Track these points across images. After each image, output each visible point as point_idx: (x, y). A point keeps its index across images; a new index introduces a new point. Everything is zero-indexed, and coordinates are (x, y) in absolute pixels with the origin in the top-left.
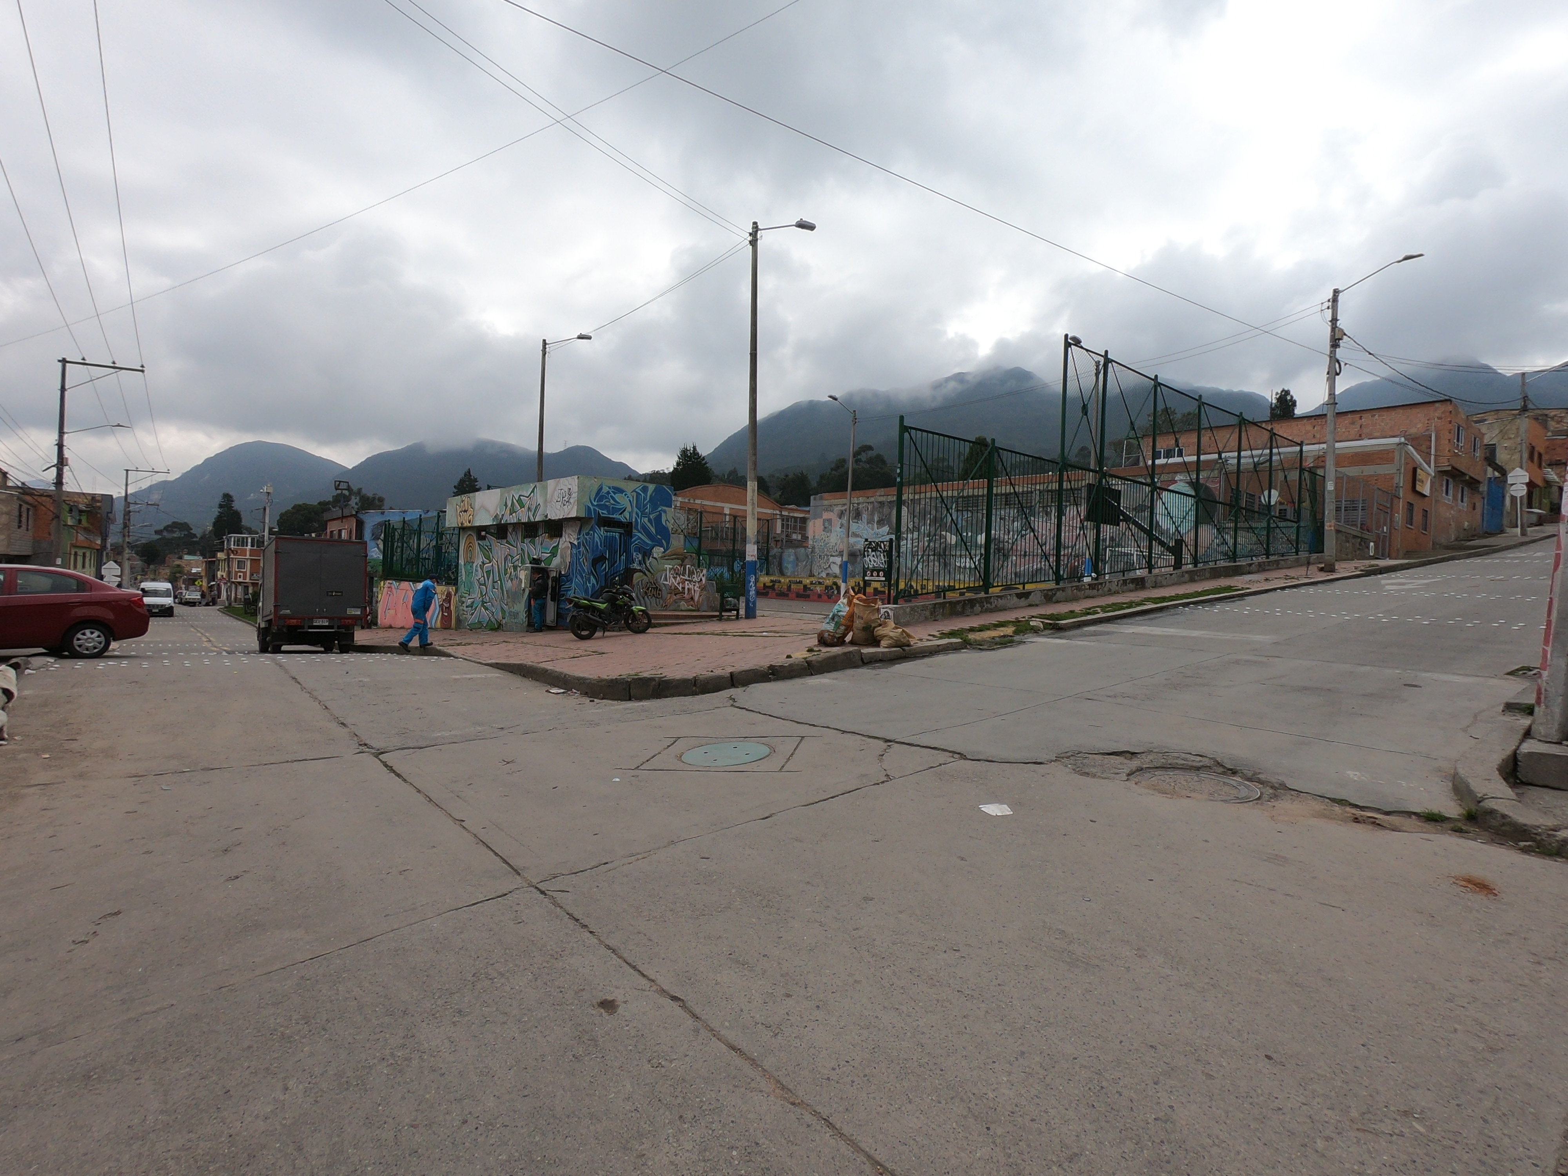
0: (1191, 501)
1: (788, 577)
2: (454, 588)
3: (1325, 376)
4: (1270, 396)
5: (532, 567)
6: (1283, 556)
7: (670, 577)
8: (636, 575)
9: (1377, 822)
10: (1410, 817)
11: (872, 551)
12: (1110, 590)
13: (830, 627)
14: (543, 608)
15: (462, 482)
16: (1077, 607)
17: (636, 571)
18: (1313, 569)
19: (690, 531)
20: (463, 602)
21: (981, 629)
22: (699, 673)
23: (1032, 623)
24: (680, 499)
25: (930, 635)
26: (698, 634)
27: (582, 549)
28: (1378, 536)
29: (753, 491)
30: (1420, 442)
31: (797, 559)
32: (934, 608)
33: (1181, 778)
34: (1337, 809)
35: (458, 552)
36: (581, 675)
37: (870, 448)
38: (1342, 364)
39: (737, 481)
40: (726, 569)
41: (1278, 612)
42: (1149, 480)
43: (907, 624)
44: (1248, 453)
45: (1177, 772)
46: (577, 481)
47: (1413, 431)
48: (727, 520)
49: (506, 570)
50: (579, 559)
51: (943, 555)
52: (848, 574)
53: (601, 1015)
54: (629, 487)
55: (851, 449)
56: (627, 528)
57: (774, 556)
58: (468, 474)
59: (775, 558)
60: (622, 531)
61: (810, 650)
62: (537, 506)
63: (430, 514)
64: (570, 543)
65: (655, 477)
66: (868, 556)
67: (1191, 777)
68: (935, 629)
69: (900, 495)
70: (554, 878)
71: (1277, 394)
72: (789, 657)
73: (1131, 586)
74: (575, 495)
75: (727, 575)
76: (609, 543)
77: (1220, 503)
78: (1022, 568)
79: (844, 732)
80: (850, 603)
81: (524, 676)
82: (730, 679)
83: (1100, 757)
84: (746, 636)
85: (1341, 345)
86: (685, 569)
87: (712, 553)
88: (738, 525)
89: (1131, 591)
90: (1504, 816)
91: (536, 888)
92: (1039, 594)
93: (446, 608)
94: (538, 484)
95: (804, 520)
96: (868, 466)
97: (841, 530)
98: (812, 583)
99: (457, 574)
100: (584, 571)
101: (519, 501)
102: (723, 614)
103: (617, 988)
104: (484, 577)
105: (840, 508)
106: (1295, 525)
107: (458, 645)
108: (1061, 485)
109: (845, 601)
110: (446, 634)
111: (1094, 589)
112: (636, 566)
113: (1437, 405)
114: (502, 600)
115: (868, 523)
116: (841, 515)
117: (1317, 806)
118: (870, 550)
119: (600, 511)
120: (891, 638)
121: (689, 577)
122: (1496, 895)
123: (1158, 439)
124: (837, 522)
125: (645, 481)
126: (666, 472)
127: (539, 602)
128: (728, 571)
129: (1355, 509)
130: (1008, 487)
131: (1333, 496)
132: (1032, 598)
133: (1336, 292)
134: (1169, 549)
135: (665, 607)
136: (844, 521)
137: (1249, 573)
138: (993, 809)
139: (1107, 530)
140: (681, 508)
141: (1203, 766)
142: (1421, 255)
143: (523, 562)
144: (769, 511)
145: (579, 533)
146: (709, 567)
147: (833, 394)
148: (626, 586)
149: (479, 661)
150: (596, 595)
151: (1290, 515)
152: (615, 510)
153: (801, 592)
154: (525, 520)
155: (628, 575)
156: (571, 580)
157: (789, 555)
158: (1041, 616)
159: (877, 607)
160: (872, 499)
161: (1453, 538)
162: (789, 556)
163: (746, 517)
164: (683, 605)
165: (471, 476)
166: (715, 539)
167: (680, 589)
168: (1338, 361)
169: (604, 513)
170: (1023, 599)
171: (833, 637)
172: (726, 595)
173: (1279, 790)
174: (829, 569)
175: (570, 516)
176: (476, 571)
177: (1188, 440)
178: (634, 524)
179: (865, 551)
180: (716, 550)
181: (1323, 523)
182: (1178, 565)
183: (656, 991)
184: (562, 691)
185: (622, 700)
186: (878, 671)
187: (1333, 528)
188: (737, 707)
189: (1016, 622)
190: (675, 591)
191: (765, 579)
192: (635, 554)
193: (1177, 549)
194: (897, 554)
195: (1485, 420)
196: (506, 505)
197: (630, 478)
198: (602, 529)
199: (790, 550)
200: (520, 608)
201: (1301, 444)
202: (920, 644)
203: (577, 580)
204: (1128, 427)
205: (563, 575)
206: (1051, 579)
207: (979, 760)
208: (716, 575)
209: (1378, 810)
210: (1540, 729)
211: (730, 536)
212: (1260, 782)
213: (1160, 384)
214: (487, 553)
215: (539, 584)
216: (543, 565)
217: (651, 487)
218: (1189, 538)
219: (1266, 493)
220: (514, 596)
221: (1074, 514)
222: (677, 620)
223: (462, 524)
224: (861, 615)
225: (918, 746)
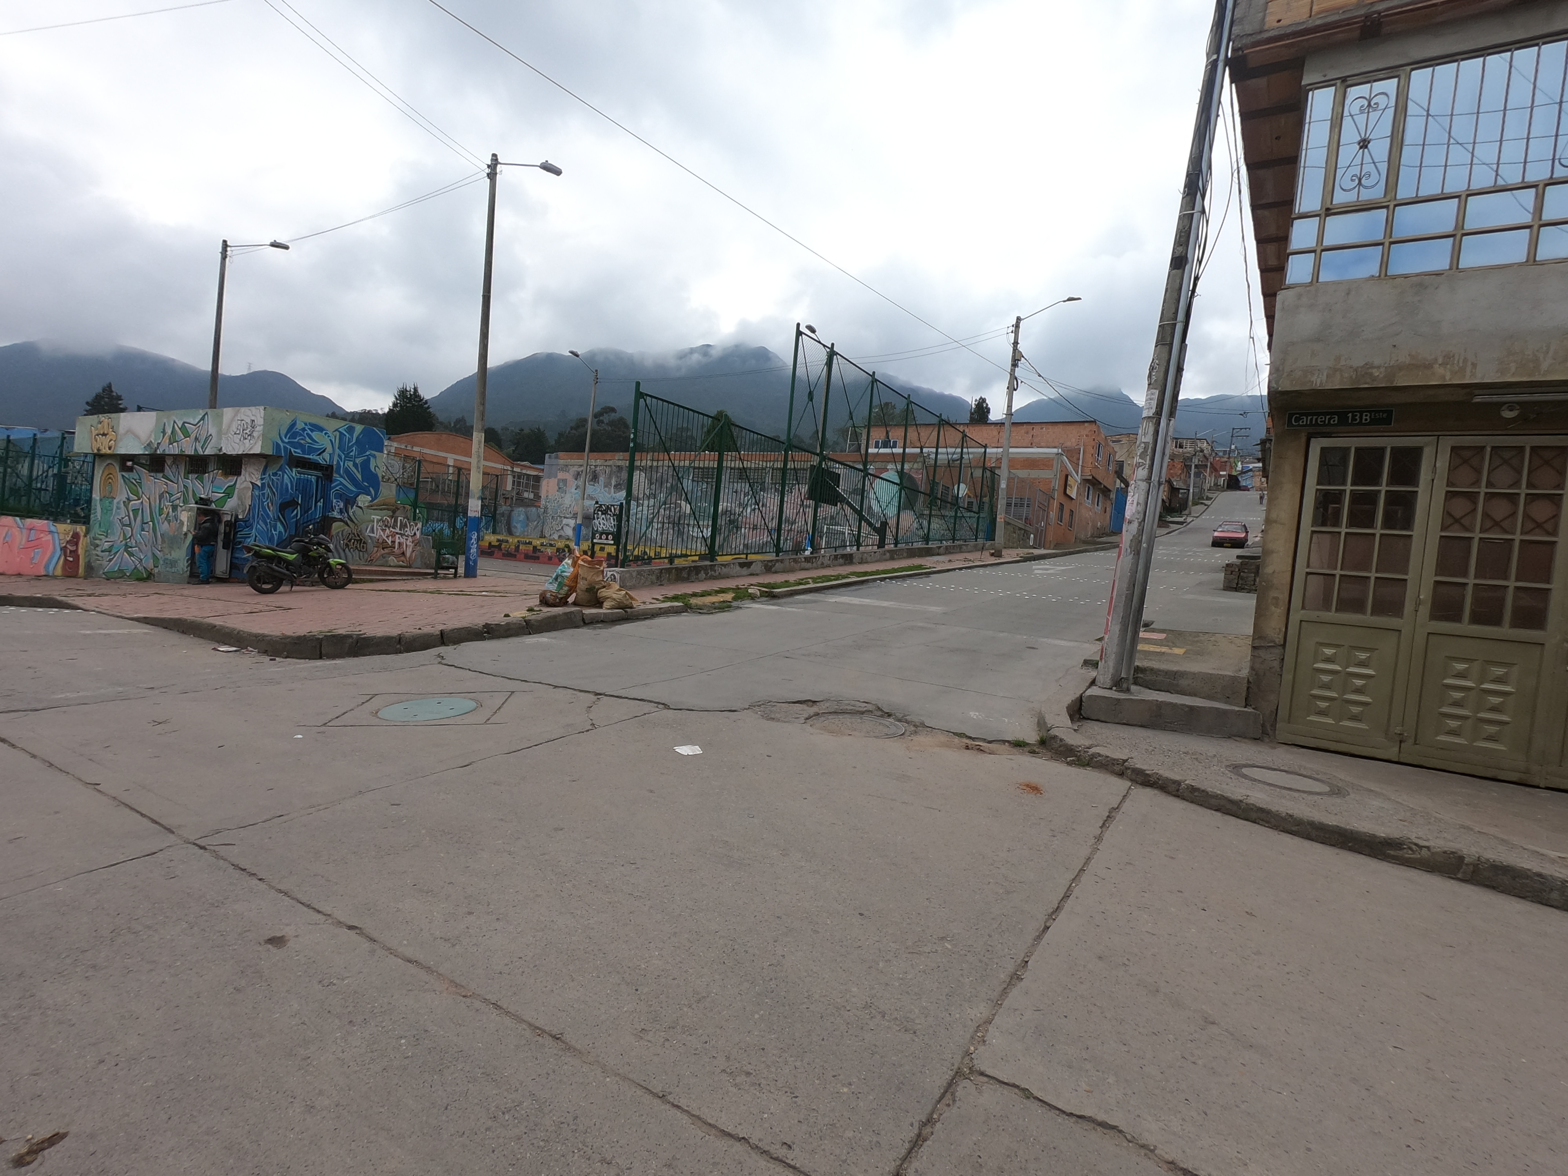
0: (896, 488)
1: (517, 537)
2: (84, 528)
3: (1006, 390)
4: (971, 400)
5: (198, 509)
6: (965, 542)
7: (377, 529)
8: (335, 525)
9: (982, 748)
10: (1004, 744)
11: (602, 514)
12: (823, 564)
13: (553, 588)
14: (211, 557)
15: (98, 398)
16: (792, 578)
17: (335, 520)
18: (986, 554)
19: (406, 481)
20: (98, 546)
21: (704, 594)
22: (405, 631)
23: (750, 591)
24: (395, 444)
25: (653, 599)
26: (408, 591)
27: (267, 491)
28: (1037, 529)
29: (480, 442)
30: (1072, 453)
31: (528, 518)
32: (661, 572)
33: (847, 719)
34: (957, 740)
35: (91, 484)
36: (260, 632)
37: (613, 410)
38: (1019, 382)
39: (463, 429)
40: (446, 524)
41: (953, 588)
42: (861, 467)
43: (631, 588)
44: (944, 450)
45: (846, 716)
46: (262, 412)
47: (1068, 444)
48: (451, 471)
49: (161, 509)
50: (263, 502)
51: (677, 524)
52: (581, 537)
53: (269, 950)
54: (332, 425)
55: (591, 410)
56: (327, 471)
57: (503, 515)
58: (108, 389)
59: (503, 516)
60: (320, 474)
61: (530, 610)
62: (208, 437)
63: (48, 434)
64: (252, 483)
65: (366, 418)
66: (598, 518)
67: (857, 719)
68: (659, 593)
69: (632, 460)
70: (217, 833)
71: (976, 400)
72: (507, 616)
73: (841, 561)
74: (259, 429)
75: (447, 531)
76: (302, 487)
77: (921, 492)
78: (750, 541)
79: (556, 687)
80: (574, 564)
81: (183, 632)
82: (440, 636)
83: (786, 705)
84: (463, 595)
85: (1019, 365)
86: (396, 521)
87: (430, 507)
88: (463, 478)
89: (841, 565)
90: (1061, 740)
91: (194, 844)
92: (760, 564)
93: (71, 551)
94: (209, 411)
95: (538, 479)
96: (610, 428)
97: (576, 491)
98: (542, 545)
99: (90, 511)
100: (268, 515)
101: (183, 428)
102: (439, 572)
103: (287, 925)
104: (129, 516)
105: (576, 469)
106: (977, 516)
107: (89, 595)
108: (785, 464)
109: (570, 562)
110: (71, 583)
111: (808, 562)
112: (335, 514)
113: (1086, 424)
114: (155, 545)
115: (605, 486)
116: (577, 476)
117: (943, 738)
118: (600, 513)
119: (292, 450)
120: (614, 599)
121: (400, 530)
122: (1041, 794)
123: (871, 430)
124: (572, 483)
125: (352, 420)
126: (380, 412)
127: (205, 548)
128: (449, 527)
129: (1022, 505)
130: (737, 462)
131: (1005, 493)
132: (754, 568)
133: (1019, 319)
134: (875, 529)
135: (371, 562)
136: (580, 482)
137: (938, 554)
138: (685, 750)
139: (827, 510)
140: (396, 454)
141: (866, 711)
142: (1080, 299)
143: (185, 502)
144: (500, 466)
145: (264, 473)
146: (427, 522)
147: (574, 350)
148: (322, 536)
149: (119, 614)
150: (283, 544)
151: (975, 508)
152: (311, 450)
153: (531, 554)
154: (190, 451)
155: (325, 525)
156: (251, 526)
157: (519, 514)
158: (759, 585)
159: (602, 568)
160: (610, 463)
161: (1089, 535)
162: (519, 516)
163: (470, 470)
164: (392, 560)
165: (112, 391)
166: (435, 491)
167: (389, 542)
168: (1016, 379)
169: (297, 452)
170: (745, 568)
171: (556, 597)
172: (443, 551)
173: (919, 727)
174: (562, 531)
175: (251, 452)
176: (118, 508)
177: (896, 434)
178: (335, 467)
179: (594, 513)
180: (436, 504)
181: (996, 515)
182: (881, 545)
183: (333, 924)
184: (234, 649)
185: (310, 659)
186: (598, 631)
187: (1003, 520)
188: (445, 665)
189: (737, 589)
190: (383, 545)
191: (491, 538)
192: (334, 501)
193: (882, 531)
194: (626, 518)
195: (1121, 441)
196: (164, 432)
197: (334, 416)
198: (294, 470)
199: (520, 509)
200: (180, 555)
201: (985, 447)
202: (642, 607)
203: (259, 526)
204: (847, 418)
205: (241, 520)
206: (771, 551)
207: (680, 710)
208: (434, 531)
209: (984, 740)
210: (1100, 679)
211: (453, 488)
212: (907, 722)
213: (877, 380)
214: (135, 488)
215: (205, 528)
216: (213, 506)
217: (359, 428)
218: (892, 522)
219: (956, 487)
220: (172, 541)
221: (798, 493)
222: (385, 576)
223: (99, 450)
224: (585, 576)
225: (627, 698)
